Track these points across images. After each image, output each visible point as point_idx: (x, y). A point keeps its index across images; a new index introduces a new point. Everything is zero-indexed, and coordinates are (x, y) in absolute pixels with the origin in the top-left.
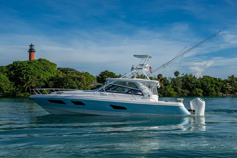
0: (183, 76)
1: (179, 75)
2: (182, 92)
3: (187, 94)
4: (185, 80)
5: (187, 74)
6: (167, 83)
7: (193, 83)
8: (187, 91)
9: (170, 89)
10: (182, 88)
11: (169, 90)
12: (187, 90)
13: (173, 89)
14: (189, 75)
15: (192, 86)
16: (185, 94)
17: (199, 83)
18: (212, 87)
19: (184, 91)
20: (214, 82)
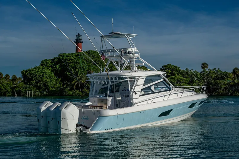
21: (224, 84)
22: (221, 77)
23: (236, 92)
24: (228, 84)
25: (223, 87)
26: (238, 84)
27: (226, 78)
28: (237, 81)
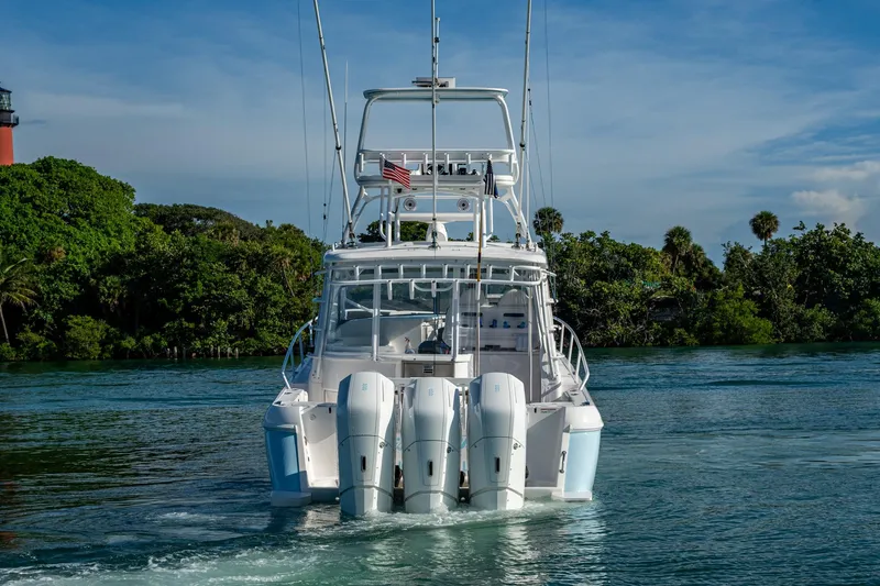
0: (799, 235)
1: (775, 229)
2: (799, 319)
3: (826, 329)
4: (811, 257)
5: (820, 227)
6: (706, 274)
7: (855, 274)
8: (823, 315)
9: (737, 305)
10: (798, 301)
11: (729, 308)
12: (824, 311)
13: (750, 304)
14: (831, 228)
15: (848, 288)
16: (816, 329)
19: (809, 313)
21: (628, 299)
22: (617, 269)
23: (677, 331)
24: (645, 297)
25: (625, 309)
26: (685, 298)
27: (636, 271)
28: (681, 282)
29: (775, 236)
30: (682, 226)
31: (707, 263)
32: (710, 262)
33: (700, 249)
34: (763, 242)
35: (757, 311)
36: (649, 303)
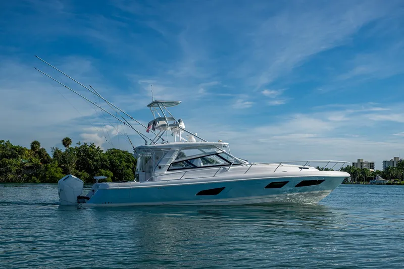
0: (78, 146)
1: (70, 144)
3: (85, 179)
4: (82, 154)
5: (85, 144)
6: (46, 158)
7: (97, 161)
9: (55, 169)
10: (77, 169)
11: (52, 170)
12: (85, 173)
13: (60, 169)
14: (89, 145)
15: (94, 165)
17: (106, 161)
18: (128, 167)
19: (80, 173)
20: (131, 160)
21: (15, 165)
22: (12, 155)
23: (33, 177)
24: (22, 165)
25: (14, 169)
26: (37, 166)
27: (19, 155)
28: (36, 160)
29: (70, 146)
30: (37, 140)
31: (47, 155)
32: (48, 155)
33: (45, 150)
34: (66, 148)
35: (62, 171)
36: (23, 167)
